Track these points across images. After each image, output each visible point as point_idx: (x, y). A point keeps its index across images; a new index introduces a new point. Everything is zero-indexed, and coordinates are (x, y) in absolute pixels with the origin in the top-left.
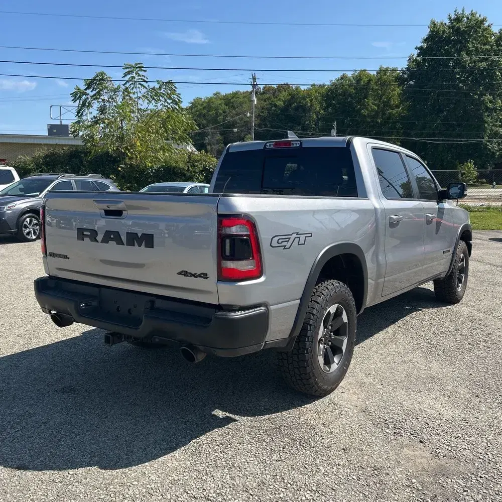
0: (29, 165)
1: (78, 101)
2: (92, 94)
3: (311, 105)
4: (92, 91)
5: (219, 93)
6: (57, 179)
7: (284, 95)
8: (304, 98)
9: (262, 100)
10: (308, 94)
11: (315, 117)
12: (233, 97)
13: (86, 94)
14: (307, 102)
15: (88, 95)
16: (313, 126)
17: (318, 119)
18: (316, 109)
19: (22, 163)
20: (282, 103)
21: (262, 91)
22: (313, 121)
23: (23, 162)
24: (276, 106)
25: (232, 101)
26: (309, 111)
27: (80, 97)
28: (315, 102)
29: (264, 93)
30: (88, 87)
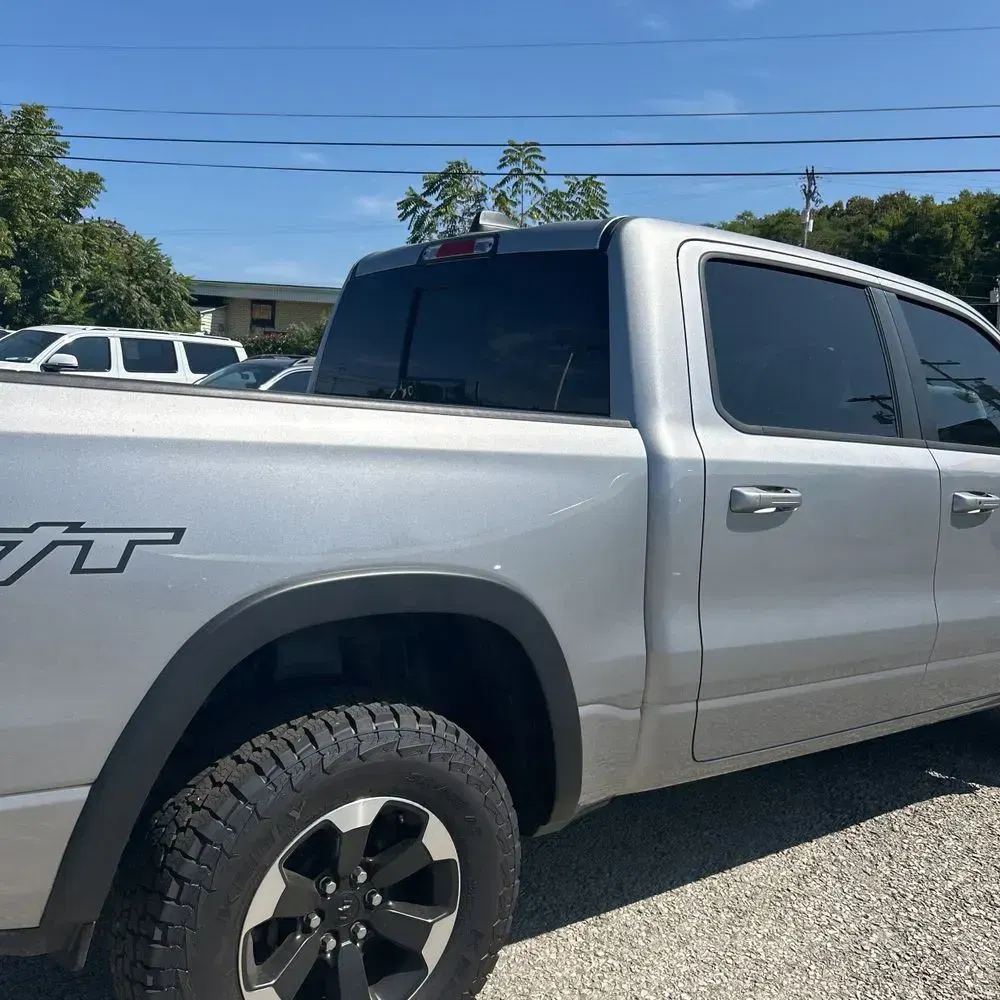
0: (307, 342)
1: (410, 218)
2: (436, 204)
3: (955, 237)
4: (437, 200)
5: (750, 215)
6: (291, 365)
7: (893, 217)
8: (939, 223)
9: (841, 227)
10: (950, 214)
11: (960, 263)
12: (778, 222)
13: (426, 204)
14: (946, 231)
15: (430, 206)
16: (955, 282)
17: (969, 266)
18: (964, 245)
19: (295, 339)
20: (886, 233)
21: (845, 208)
22: (955, 272)
23: (297, 338)
24: (871, 238)
25: (776, 228)
26: (948, 250)
27: (414, 210)
28: (964, 231)
29: (849, 212)
30: (431, 188)
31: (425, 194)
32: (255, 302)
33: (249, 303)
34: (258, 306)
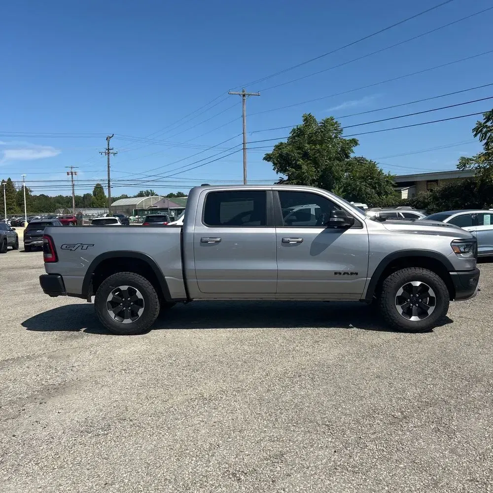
13: (486, 127)
27: (481, 131)
30: (488, 119)
31: (485, 122)
32: (428, 181)
33: (426, 182)
34: (429, 183)
